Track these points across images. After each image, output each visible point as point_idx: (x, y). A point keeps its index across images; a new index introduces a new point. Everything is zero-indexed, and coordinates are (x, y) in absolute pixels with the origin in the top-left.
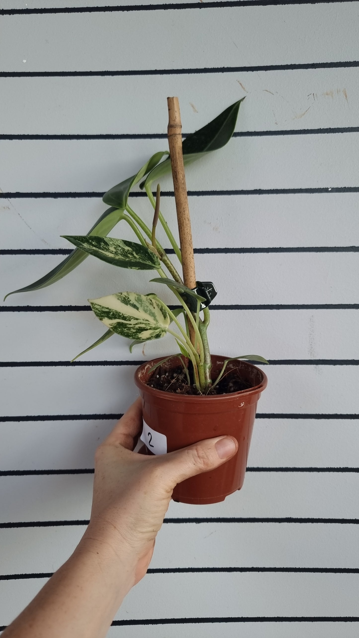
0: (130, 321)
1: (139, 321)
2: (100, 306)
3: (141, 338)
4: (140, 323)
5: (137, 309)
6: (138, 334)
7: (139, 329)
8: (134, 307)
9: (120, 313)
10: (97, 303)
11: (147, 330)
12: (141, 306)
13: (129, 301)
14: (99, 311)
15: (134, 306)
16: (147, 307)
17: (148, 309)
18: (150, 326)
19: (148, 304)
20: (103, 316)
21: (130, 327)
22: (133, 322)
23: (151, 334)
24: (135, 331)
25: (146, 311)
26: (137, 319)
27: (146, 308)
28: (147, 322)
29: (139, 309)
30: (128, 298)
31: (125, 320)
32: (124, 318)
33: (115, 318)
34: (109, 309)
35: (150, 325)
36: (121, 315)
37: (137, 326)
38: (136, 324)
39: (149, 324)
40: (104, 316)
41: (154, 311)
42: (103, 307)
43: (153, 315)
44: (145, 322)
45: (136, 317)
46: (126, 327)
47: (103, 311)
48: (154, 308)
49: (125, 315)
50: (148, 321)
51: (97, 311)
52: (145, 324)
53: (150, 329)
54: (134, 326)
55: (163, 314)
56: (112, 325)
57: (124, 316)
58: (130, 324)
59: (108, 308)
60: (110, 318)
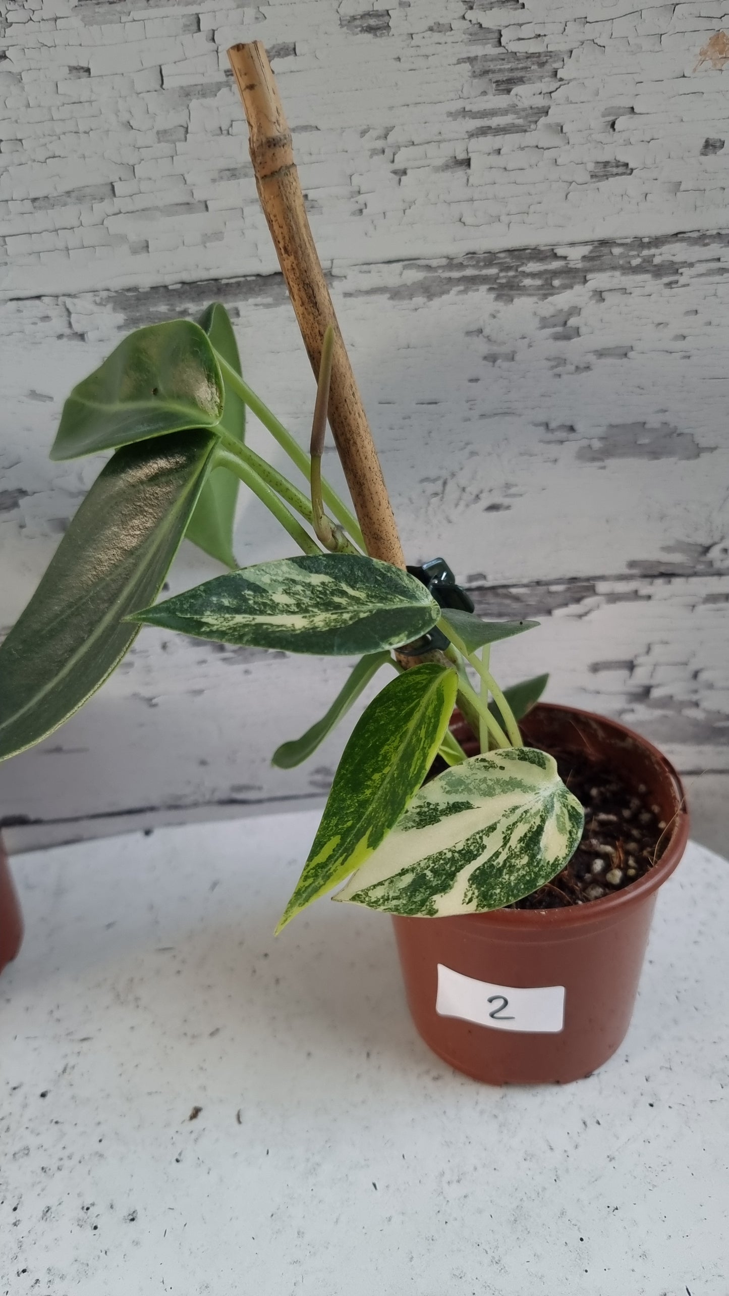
0: (484, 847)
1: (501, 828)
2: (381, 884)
3: (556, 860)
4: (511, 828)
5: (468, 806)
6: (539, 857)
7: (528, 845)
8: (456, 811)
9: (440, 853)
10: (365, 887)
11: (540, 829)
12: (470, 791)
13: (436, 810)
14: (397, 898)
15: (456, 808)
16: (485, 780)
17: (490, 783)
18: (536, 814)
19: (481, 775)
20: (423, 902)
21: (505, 861)
22: (493, 843)
23: (561, 829)
24: (525, 860)
25: (489, 793)
26: (492, 828)
27: (483, 786)
28: (519, 812)
29: (471, 802)
30: (429, 804)
31: (475, 857)
32: (468, 855)
33: (452, 876)
34: (407, 871)
35: (532, 811)
36: (449, 855)
37: (514, 842)
38: (506, 840)
39: (526, 812)
40: (428, 898)
41: (504, 776)
42: (391, 881)
43: (513, 785)
44: (514, 818)
45: (483, 826)
46: (500, 871)
47: (405, 890)
48: (502, 768)
49: (459, 847)
50: (514, 809)
51: (395, 902)
52: (521, 819)
53: (543, 820)
54: (506, 850)
55: (533, 762)
56: (470, 900)
57: (459, 852)
58: (497, 854)
59: (404, 872)
60: (444, 888)
